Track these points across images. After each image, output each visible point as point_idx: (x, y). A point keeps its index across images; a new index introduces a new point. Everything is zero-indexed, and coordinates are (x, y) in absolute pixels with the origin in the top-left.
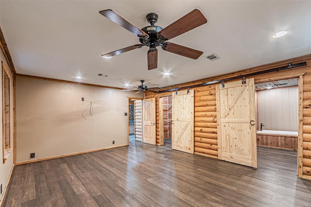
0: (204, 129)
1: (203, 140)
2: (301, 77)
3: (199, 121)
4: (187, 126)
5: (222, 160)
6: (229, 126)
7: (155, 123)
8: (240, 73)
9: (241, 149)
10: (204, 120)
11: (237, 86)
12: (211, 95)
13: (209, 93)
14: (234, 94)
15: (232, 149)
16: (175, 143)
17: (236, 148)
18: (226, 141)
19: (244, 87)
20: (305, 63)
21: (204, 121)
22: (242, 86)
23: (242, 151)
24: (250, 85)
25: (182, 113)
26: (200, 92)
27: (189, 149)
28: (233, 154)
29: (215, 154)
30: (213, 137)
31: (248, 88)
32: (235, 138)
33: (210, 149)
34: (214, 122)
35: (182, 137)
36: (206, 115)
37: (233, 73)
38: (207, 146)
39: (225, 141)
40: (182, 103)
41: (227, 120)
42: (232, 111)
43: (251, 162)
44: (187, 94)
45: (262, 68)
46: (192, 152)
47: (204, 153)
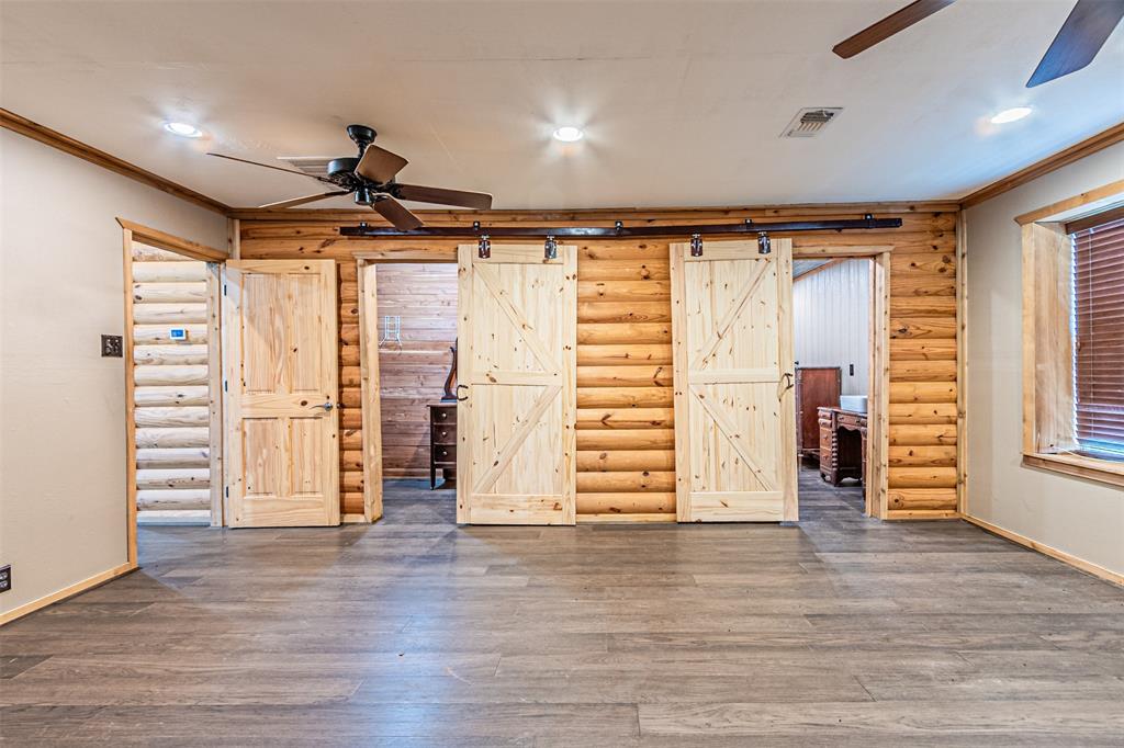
0: (619, 415)
1: (613, 456)
2: (886, 256)
3: (596, 383)
4: (540, 405)
5: (691, 523)
6: (715, 395)
7: (334, 401)
8: (747, 215)
9: (755, 469)
10: (619, 377)
11: (741, 255)
12: (646, 278)
13: (638, 270)
14: (732, 285)
15: (724, 476)
16: (474, 494)
17: (736, 469)
18: (704, 449)
19: (762, 263)
20: (900, 220)
21: (618, 382)
22: (757, 260)
23: (757, 474)
24: (782, 261)
25: (518, 346)
26: (599, 262)
27: (556, 507)
28: (729, 493)
29: (661, 506)
30: (654, 442)
31: (773, 267)
32: (737, 436)
33: (644, 488)
34: (656, 382)
35: (514, 459)
36: (627, 356)
37: (726, 211)
38: (629, 483)
39: (701, 449)
40: (518, 303)
41: (710, 371)
42: (726, 343)
43: (782, 505)
44: (544, 262)
45: (807, 212)
46: (568, 516)
47: (619, 511)
